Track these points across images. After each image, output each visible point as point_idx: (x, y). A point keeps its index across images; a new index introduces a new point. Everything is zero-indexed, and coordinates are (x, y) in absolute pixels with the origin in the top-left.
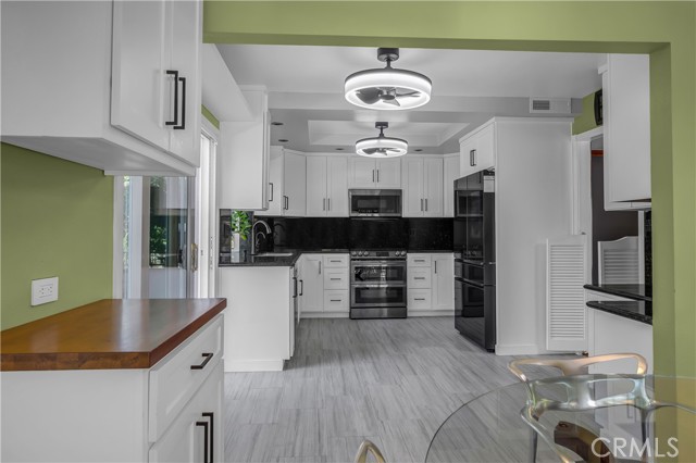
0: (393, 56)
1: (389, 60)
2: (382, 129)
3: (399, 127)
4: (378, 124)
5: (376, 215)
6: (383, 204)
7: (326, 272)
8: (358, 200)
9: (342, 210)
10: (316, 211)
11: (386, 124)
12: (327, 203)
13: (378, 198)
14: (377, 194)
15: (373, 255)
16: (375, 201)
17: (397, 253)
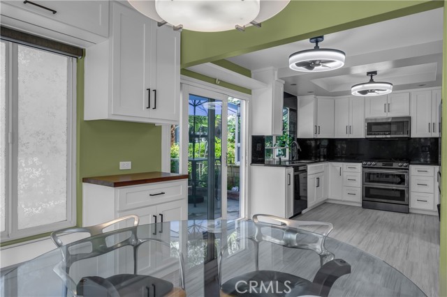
0: (321, 39)
1: (317, 42)
2: (372, 76)
3: (385, 74)
4: (368, 73)
5: (389, 136)
6: (394, 128)
7: (345, 174)
8: (371, 126)
9: (360, 132)
10: (341, 134)
11: (375, 73)
12: (349, 129)
13: (389, 124)
14: (390, 121)
15: (380, 164)
16: (387, 126)
17: (400, 164)
